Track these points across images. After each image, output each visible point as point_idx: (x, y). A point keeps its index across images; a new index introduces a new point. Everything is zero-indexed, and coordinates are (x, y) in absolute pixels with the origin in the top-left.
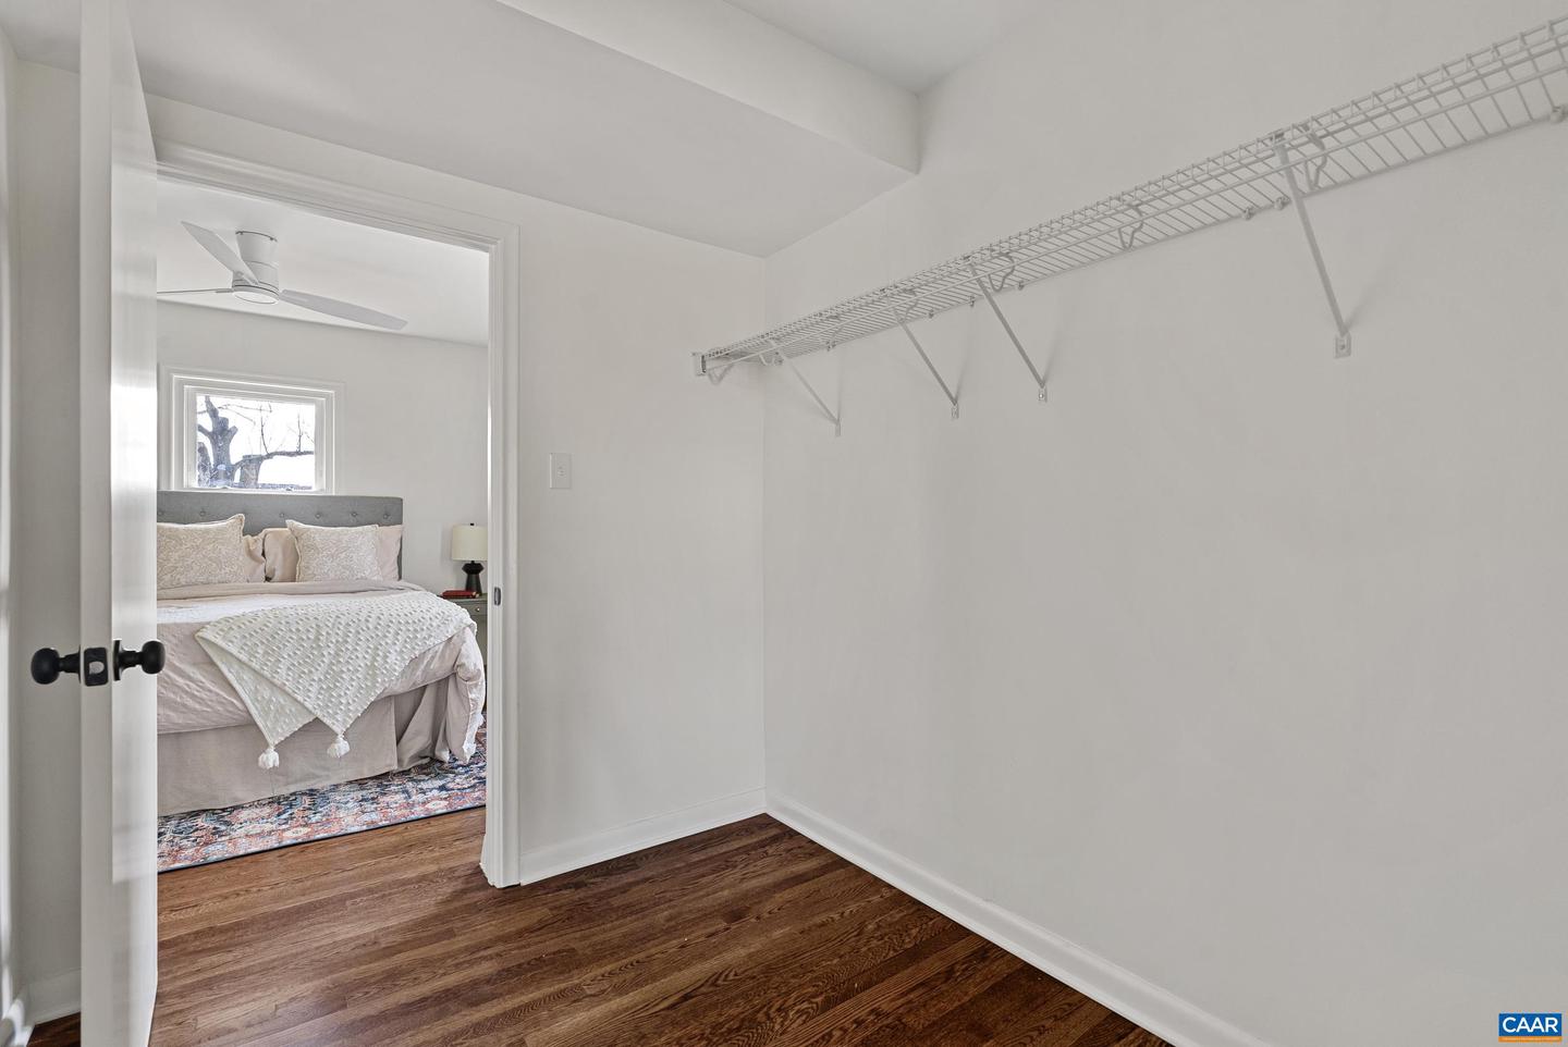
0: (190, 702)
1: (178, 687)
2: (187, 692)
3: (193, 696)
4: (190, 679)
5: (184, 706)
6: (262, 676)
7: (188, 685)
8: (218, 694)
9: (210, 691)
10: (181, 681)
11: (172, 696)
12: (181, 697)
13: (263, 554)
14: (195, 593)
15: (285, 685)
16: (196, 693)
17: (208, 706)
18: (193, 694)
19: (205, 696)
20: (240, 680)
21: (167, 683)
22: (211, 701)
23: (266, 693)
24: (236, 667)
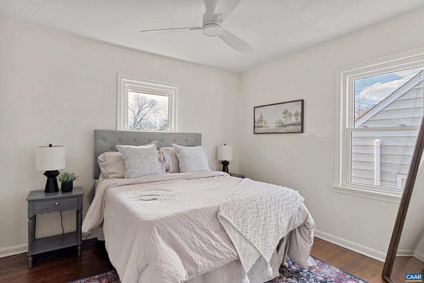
0: (218, 255)
1: (212, 245)
2: (216, 249)
3: (219, 251)
4: (217, 241)
5: (215, 257)
6: (242, 235)
7: (216, 244)
8: (227, 248)
9: (224, 247)
10: (214, 243)
11: (210, 252)
12: (214, 252)
13: (164, 160)
14: (149, 180)
15: (251, 239)
16: (220, 249)
17: (224, 256)
18: (219, 250)
19: (223, 250)
20: (234, 238)
21: (208, 244)
22: (225, 252)
23: (244, 244)
24: (232, 231)
